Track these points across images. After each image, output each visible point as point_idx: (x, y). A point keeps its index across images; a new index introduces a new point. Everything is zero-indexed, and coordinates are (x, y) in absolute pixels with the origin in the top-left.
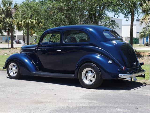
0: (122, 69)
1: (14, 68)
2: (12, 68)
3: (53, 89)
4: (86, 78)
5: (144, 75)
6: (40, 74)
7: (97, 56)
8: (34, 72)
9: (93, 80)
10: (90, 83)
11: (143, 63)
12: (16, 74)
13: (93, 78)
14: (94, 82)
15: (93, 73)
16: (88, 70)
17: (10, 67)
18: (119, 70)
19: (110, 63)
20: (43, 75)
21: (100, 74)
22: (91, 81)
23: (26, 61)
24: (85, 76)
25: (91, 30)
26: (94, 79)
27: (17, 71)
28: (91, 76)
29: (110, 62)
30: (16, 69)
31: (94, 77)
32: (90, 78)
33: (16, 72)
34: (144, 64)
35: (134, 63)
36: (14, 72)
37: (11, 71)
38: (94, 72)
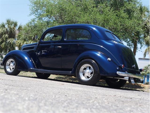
0: (120, 67)
1: (12, 64)
4: (84, 75)
5: (142, 80)
6: (38, 70)
7: (98, 53)
8: (32, 68)
10: (87, 79)
11: (142, 69)
12: (13, 70)
14: (91, 79)
15: (92, 69)
16: (86, 67)
17: (8, 62)
18: (117, 68)
19: (109, 61)
20: (40, 71)
21: (98, 71)
22: (88, 77)
24: (83, 72)
25: (94, 29)
26: (91, 76)
28: (88, 72)
29: (109, 59)
30: (14, 65)
31: (91, 73)
32: (87, 75)
33: (13, 68)
36: (11, 68)
37: (8, 67)
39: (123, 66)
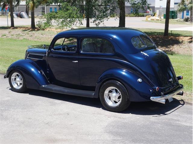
1: (18, 79)
2: (15, 79)
3: (68, 114)
4: (110, 98)
5: (182, 92)
6: (51, 89)
7: (123, 71)
8: (43, 86)
9: (118, 102)
10: (115, 105)
12: (21, 86)
13: (118, 99)
14: (120, 105)
16: (112, 89)
17: (13, 77)
19: (139, 82)
20: (55, 90)
21: (127, 95)
22: (116, 102)
23: (33, 70)
24: (109, 96)
25: (115, 37)
26: (120, 100)
27: (22, 83)
28: (115, 97)
29: (140, 80)
30: (21, 80)
32: (114, 99)
34: (182, 78)
35: (170, 80)
36: (19, 83)
37: (14, 82)
38: (120, 92)
39: (157, 89)
